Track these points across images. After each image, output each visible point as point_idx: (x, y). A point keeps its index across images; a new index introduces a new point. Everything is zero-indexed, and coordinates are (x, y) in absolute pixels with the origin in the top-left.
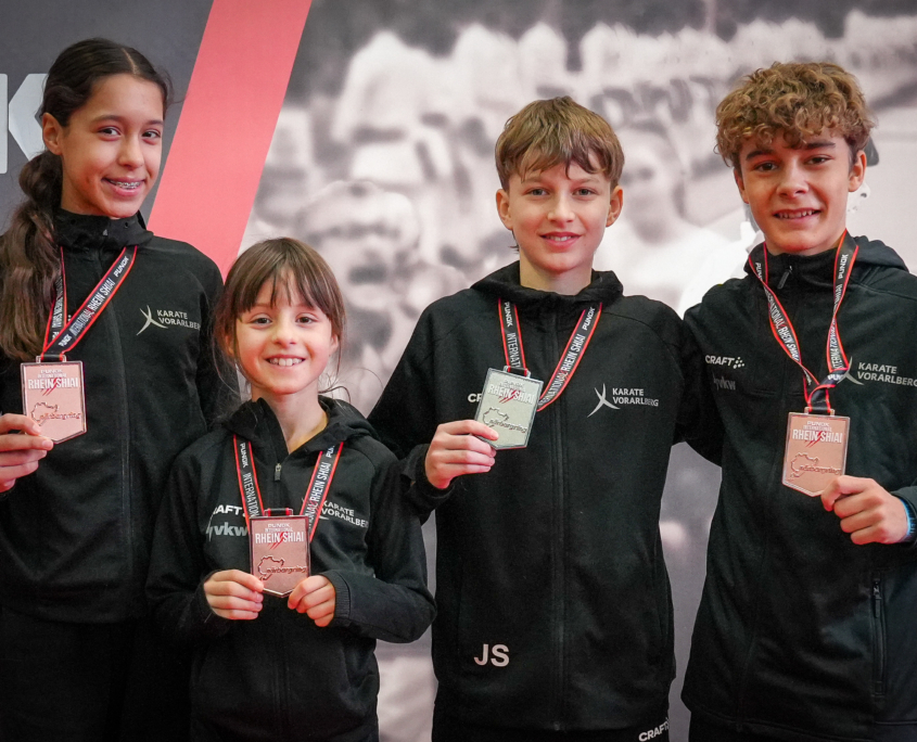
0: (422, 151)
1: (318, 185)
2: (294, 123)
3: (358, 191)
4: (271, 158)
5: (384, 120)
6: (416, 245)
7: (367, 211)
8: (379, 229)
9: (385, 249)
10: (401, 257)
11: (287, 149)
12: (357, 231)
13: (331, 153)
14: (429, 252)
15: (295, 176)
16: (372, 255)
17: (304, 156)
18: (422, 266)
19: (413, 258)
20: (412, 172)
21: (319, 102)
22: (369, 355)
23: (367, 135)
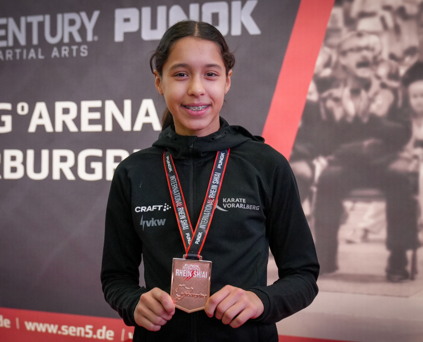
0: (383, 20)
1: (346, 34)
2: (337, 12)
3: (360, 35)
4: (329, 25)
5: (369, 9)
6: (380, 53)
7: (363, 42)
8: (367, 48)
9: (369, 55)
10: (375, 58)
11: (335, 21)
12: (359, 49)
13: (350, 22)
14: (385, 55)
15: (337, 31)
16: (364, 58)
17: (340, 24)
18: (382, 61)
19: (379, 58)
20: (378, 27)
21: (346, 4)
22: (363, 94)
23: (363, 15)
